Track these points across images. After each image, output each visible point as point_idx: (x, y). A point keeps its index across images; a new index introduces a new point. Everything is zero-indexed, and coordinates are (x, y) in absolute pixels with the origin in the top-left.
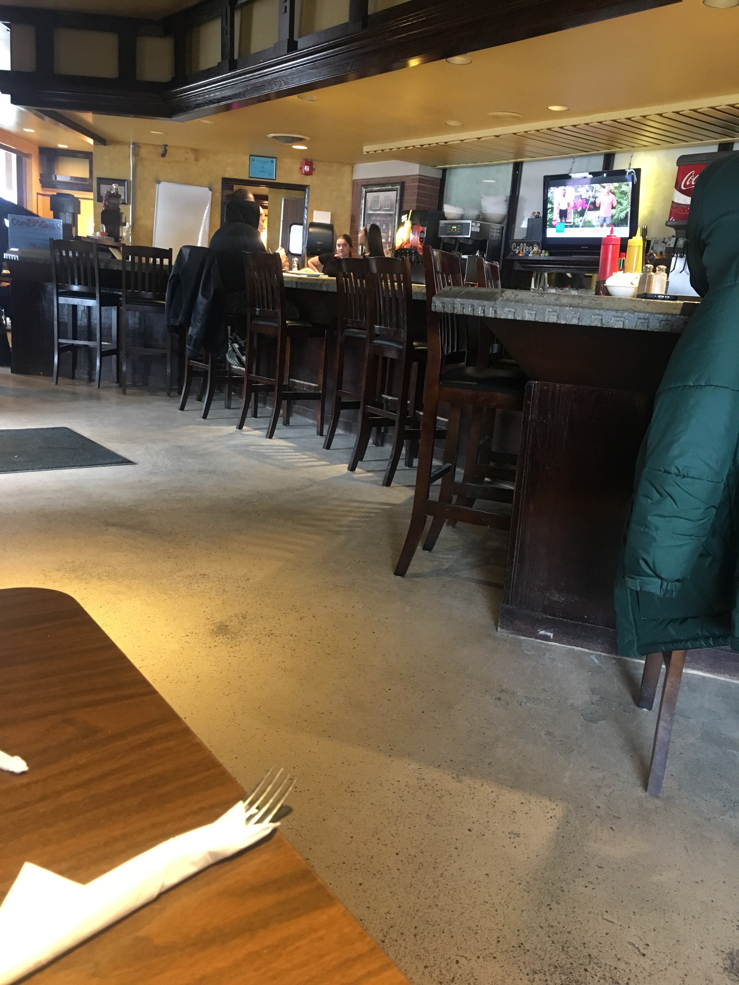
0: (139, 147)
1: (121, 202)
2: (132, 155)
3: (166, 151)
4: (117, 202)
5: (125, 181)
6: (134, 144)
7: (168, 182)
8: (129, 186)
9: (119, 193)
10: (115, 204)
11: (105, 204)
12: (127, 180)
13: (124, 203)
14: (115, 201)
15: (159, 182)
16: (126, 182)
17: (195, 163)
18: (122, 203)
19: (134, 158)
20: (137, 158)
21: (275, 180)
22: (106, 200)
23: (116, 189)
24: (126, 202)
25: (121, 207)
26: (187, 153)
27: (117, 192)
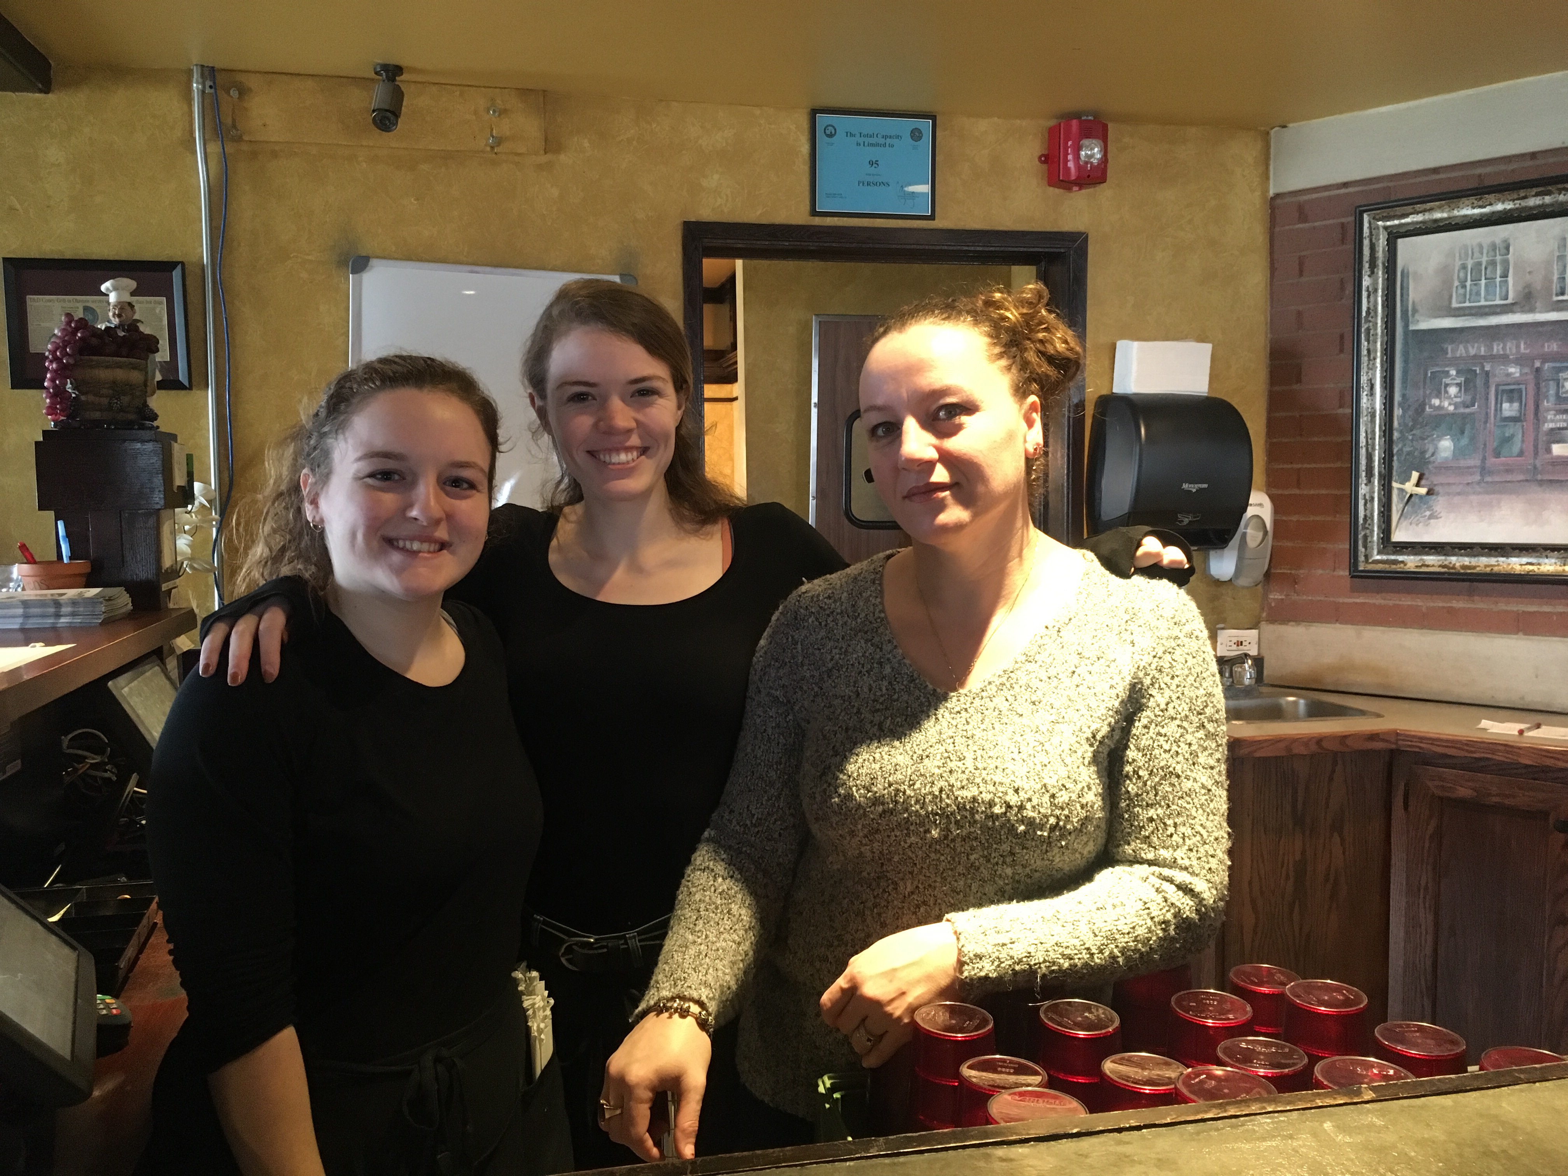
0: (243, 91)
1: (159, 377)
2: (203, 127)
3: (398, 96)
4: (136, 376)
5: (168, 266)
6: (210, 73)
7: (409, 259)
8: (193, 297)
9: (145, 329)
10: (118, 389)
11: (58, 394)
12: (183, 263)
13: (171, 384)
14: (120, 374)
15: (360, 264)
16: (176, 274)
17: (543, 159)
18: (163, 385)
19: (215, 148)
20: (230, 148)
21: (932, 217)
22: (63, 372)
23: (124, 308)
24: (183, 377)
25: (158, 401)
26: (503, 113)
27: (132, 327)
